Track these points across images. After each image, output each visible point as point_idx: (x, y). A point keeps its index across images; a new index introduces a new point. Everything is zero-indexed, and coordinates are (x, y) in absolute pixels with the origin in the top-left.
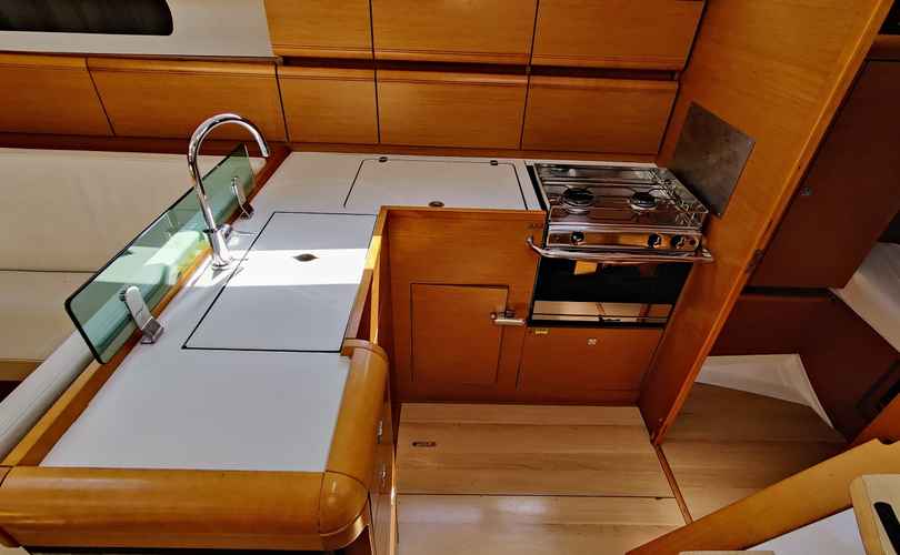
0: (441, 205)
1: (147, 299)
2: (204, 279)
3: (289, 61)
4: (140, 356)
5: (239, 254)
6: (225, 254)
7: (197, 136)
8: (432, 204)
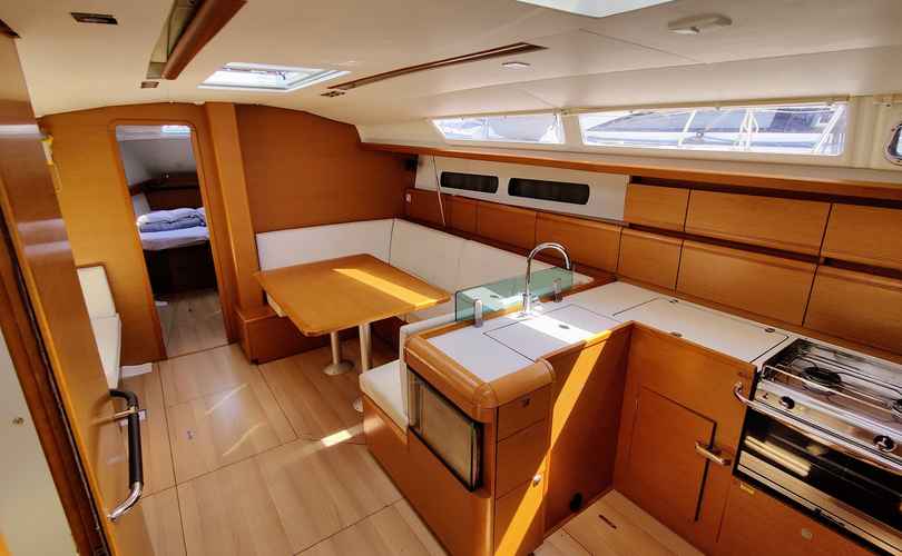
0: (680, 335)
1: (483, 314)
2: (514, 316)
3: (632, 226)
4: (470, 330)
5: (538, 314)
6: (528, 311)
7: (538, 249)
8: (673, 334)
